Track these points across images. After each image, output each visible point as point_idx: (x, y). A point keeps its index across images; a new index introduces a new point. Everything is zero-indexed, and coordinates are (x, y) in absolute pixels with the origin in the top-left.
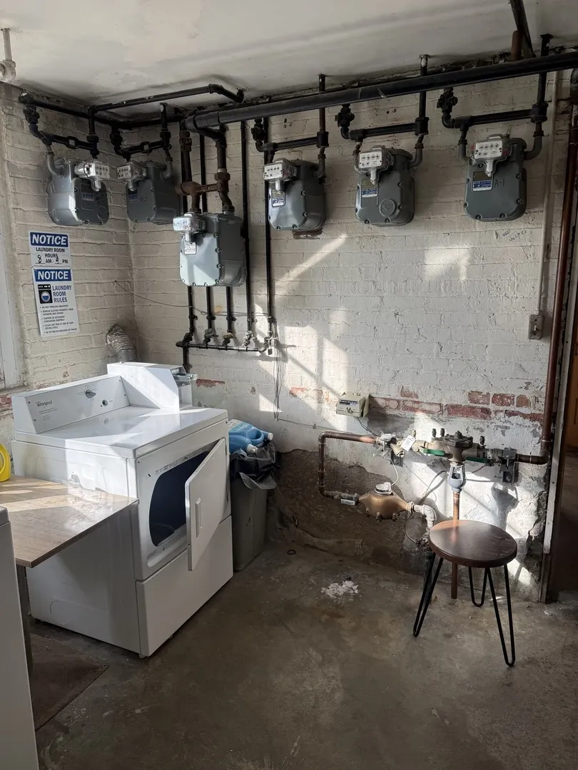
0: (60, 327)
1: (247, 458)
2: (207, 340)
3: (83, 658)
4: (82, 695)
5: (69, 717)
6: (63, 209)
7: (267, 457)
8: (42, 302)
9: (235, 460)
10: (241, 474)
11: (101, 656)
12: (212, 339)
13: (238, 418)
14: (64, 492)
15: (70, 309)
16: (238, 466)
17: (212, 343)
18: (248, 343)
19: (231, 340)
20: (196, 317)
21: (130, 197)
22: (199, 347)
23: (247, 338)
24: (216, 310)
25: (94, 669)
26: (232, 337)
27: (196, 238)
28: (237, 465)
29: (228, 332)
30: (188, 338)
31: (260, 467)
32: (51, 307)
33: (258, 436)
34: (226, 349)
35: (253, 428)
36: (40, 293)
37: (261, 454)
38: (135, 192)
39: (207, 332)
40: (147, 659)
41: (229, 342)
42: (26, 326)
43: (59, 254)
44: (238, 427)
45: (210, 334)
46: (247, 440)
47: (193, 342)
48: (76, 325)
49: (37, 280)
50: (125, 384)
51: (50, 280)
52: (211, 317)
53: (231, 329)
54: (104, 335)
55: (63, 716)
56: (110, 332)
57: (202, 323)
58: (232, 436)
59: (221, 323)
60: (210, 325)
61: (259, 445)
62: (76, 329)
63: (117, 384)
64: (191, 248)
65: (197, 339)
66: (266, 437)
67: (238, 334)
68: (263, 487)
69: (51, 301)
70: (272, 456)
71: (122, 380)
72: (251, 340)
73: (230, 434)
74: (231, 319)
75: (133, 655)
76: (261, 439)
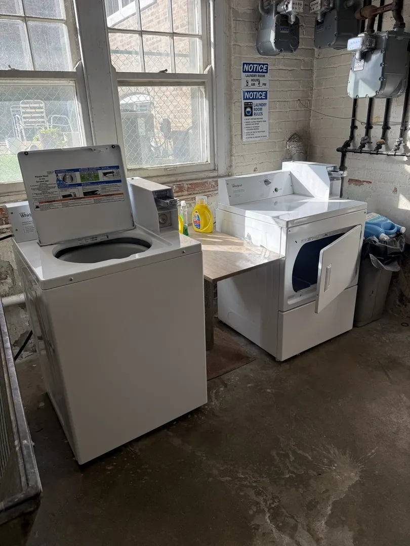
0: (256, 134)
1: (378, 243)
2: (363, 146)
3: (242, 349)
4: (238, 370)
5: (229, 379)
6: (267, 42)
7: (396, 246)
8: (246, 115)
9: (367, 244)
10: (371, 255)
11: (254, 352)
12: (366, 146)
13: (378, 212)
14: (242, 244)
15: (264, 121)
16: (369, 249)
17: (366, 148)
18: (398, 148)
19: (383, 146)
20: (356, 127)
21: (317, 28)
22: (354, 151)
23: (397, 144)
24: (374, 120)
25: (247, 358)
26: (384, 144)
27: (365, 56)
28: (368, 247)
29: (382, 139)
30: (347, 144)
31: (389, 252)
32: (251, 119)
33: (392, 228)
34: (377, 154)
35: (389, 221)
36: (245, 108)
37: (392, 242)
38: (322, 22)
39: (363, 139)
40: (280, 363)
41: (381, 148)
42: (234, 133)
43: (261, 79)
44: (375, 219)
45: (366, 141)
46: (381, 230)
47: (351, 148)
48: (266, 134)
49: (244, 99)
50: (293, 178)
51: (253, 99)
52: (369, 127)
53: (384, 136)
54: (285, 142)
55: (225, 377)
56: (290, 139)
57: (360, 132)
58: (369, 225)
59: (377, 132)
60: (367, 133)
61: (391, 236)
62: (266, 136)
63: (287, 177)
64: (359, 65)
65: (354, 145)
66: (399, 230)
67: (390, 141)
68: (388, 268)
69: (251, 115)
70: (401, 246)
71: (291, 174)
72: (401, 147)
73: (366, 223)
74: (386, 127)
75: (273, 358)
76: (394, 231)
